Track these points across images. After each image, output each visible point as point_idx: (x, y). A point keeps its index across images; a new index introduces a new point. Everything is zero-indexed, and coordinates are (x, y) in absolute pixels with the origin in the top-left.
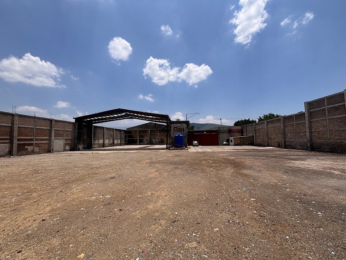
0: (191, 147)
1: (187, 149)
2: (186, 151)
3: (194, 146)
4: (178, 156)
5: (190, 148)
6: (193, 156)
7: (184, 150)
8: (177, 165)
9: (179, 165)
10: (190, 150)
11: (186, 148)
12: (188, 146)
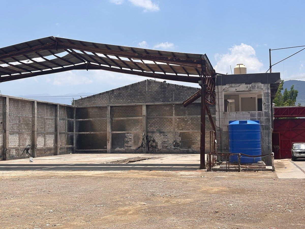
0: (287, 162)
1: (273, 170)
2: (270, 174)
3: (295, 159)
4: (242, 191)
5: (281, 166)
6: (293, 193)
7: (260, 174)
8: (238, 222)
9: (243, 221)
10: (281, 174)
11: (267, 167)
12: (275, 161)
